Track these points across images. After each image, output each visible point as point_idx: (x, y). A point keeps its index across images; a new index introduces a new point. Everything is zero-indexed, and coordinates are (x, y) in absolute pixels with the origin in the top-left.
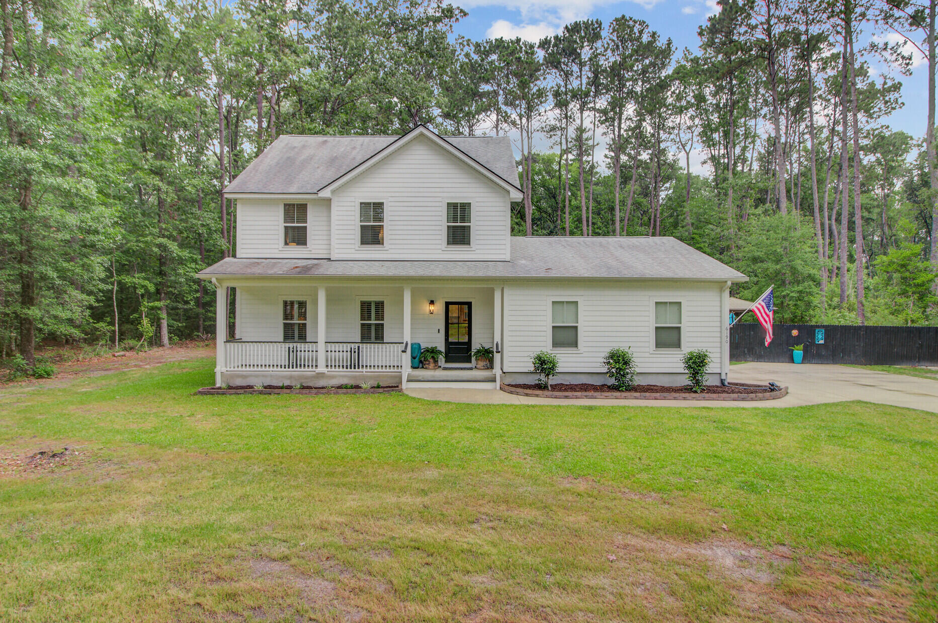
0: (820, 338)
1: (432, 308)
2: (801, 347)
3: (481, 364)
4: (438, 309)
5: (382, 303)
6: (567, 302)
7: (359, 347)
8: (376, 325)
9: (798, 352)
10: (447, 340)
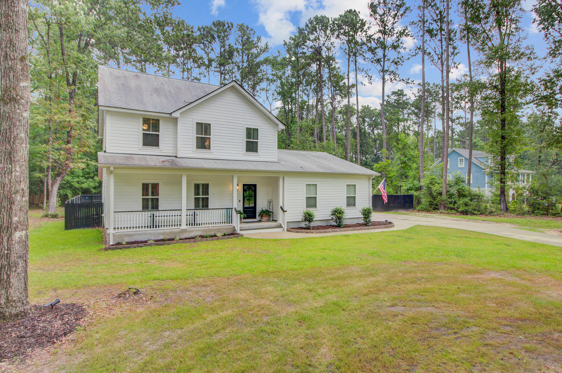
3: (265, 219)
4: (240, 188)
5: (207, 185)
6: (312, 185)
7: (195, 212)
8: (203, 198)
10: (243, 206)
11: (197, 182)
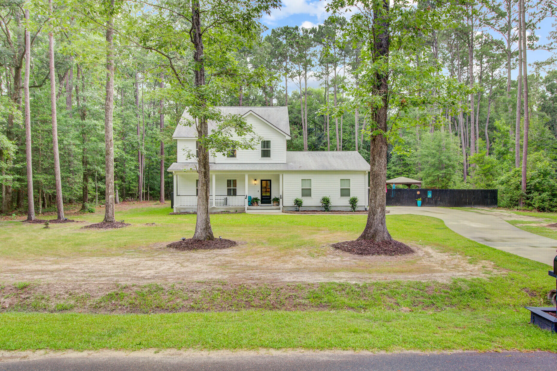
0: (430, 195)
1: (255, 182)
2: (420, 199)
3: (275, 204)
4: (258, 182)
5: (236, 180)
6: (307, 179)
7: (227, 197)
8: (233, 189)
9: (419, 201)
10: (261, 195)
11: (229, 179)
